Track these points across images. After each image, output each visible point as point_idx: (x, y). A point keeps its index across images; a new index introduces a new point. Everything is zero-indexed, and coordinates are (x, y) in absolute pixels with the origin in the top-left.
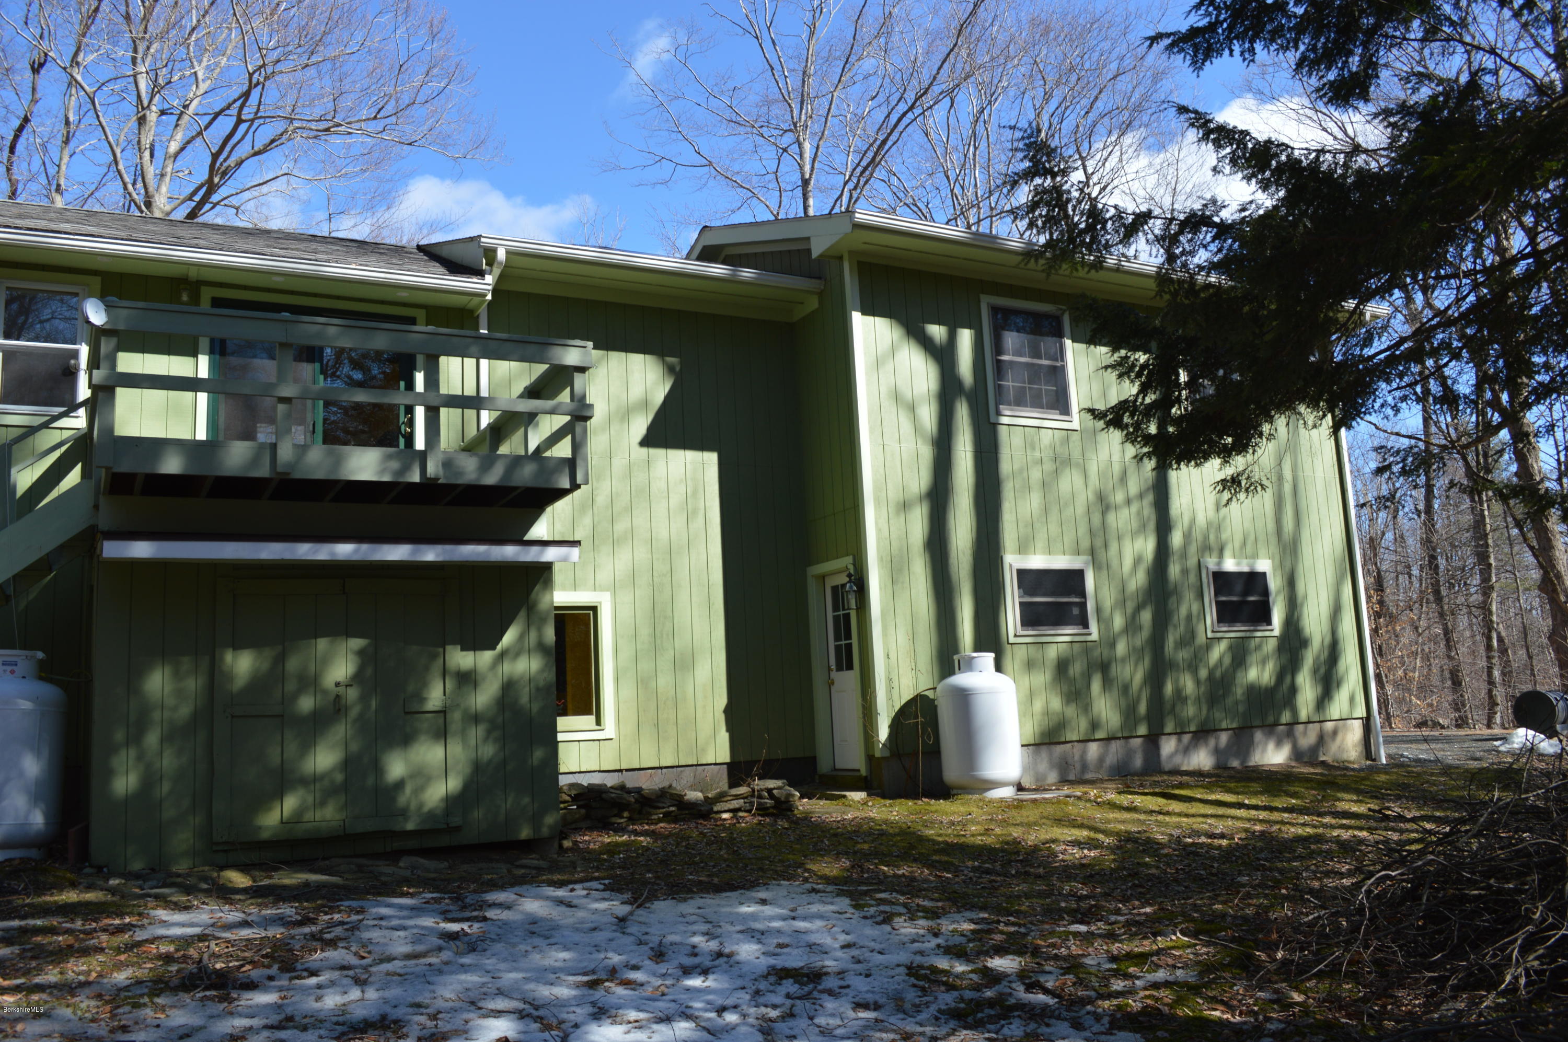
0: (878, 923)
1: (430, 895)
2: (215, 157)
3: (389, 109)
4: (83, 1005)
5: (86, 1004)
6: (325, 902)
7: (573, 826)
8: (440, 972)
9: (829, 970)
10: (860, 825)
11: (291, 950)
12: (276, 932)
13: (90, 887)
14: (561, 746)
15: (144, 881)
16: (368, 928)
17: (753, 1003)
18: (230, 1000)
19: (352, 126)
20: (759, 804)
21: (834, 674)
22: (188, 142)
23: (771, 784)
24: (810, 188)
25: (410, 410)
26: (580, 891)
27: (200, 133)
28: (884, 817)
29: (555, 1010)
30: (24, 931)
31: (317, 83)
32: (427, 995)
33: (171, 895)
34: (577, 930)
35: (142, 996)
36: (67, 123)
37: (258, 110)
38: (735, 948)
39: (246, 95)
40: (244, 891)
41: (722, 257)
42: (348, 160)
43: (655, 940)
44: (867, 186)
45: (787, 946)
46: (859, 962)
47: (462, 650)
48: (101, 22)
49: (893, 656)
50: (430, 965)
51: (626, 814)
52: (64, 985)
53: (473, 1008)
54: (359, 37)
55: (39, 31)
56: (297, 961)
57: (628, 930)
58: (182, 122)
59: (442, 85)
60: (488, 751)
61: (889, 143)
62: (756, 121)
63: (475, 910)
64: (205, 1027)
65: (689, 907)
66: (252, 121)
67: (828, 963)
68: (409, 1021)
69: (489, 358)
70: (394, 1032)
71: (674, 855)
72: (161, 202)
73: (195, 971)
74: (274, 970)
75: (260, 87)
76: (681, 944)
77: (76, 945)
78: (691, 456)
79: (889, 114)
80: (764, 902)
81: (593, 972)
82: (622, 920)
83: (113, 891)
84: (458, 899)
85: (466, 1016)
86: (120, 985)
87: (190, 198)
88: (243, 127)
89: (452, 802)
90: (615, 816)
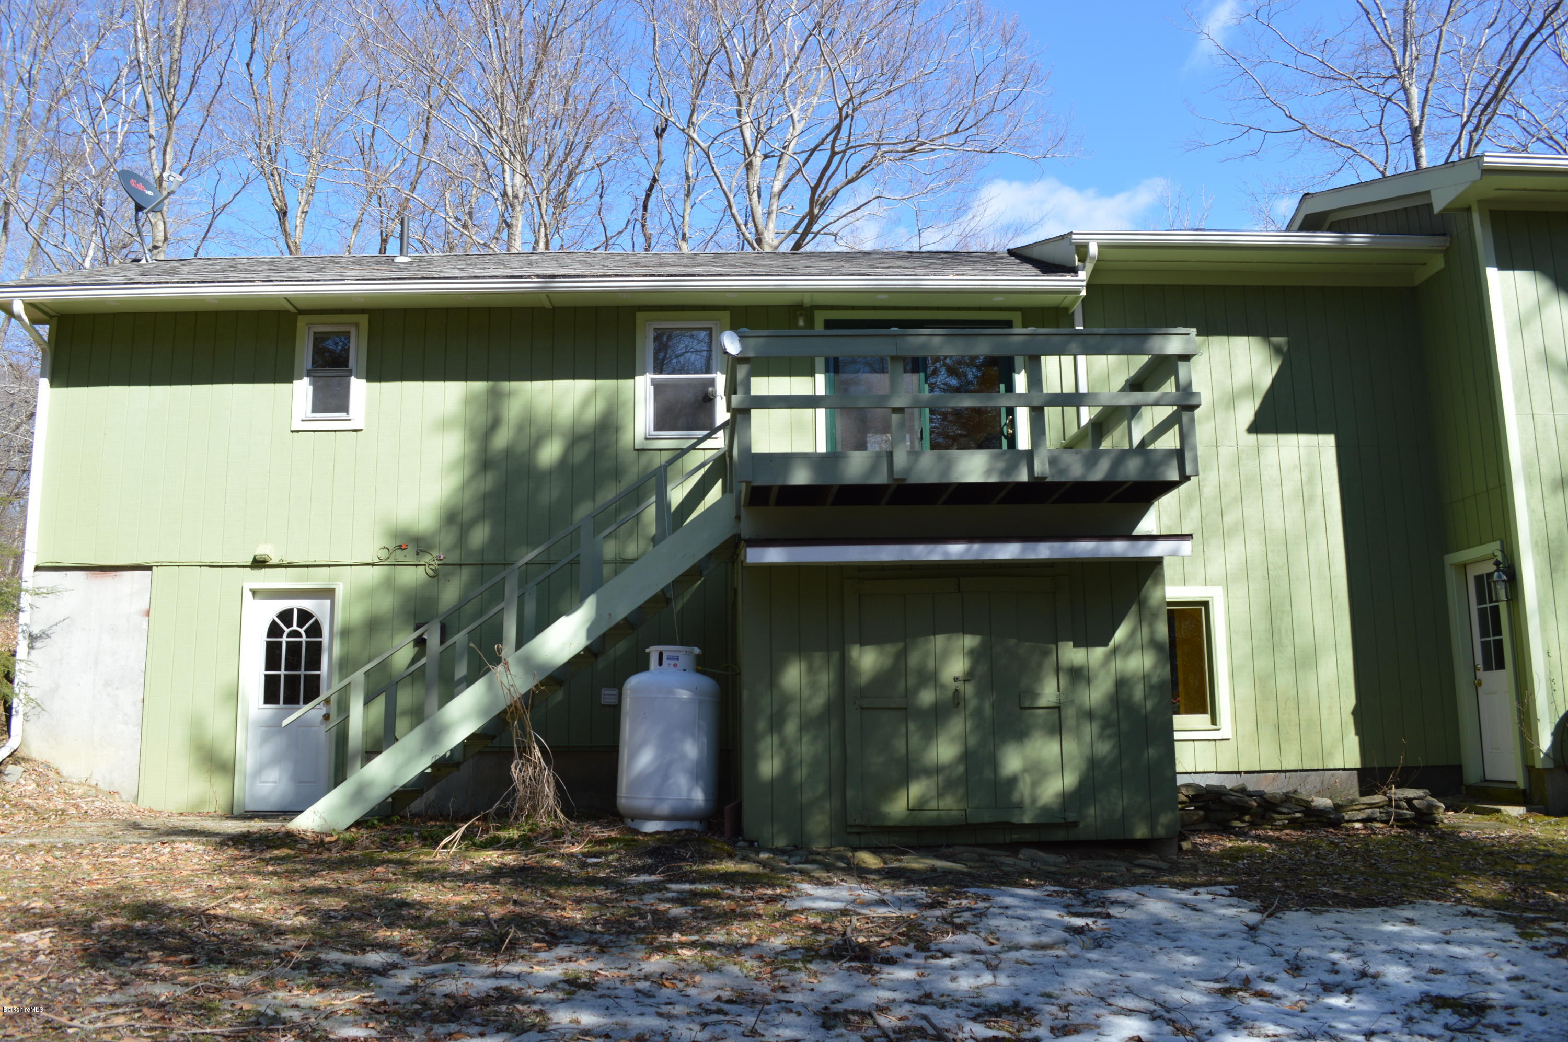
0: (1551, 956)
1: (1052, 888)
2: (814, 190)
3: (969, 121)
4: (748, 964)
5: (750, 964)
6: (952, 887)
7: (1192, 828)
8: (1068, 965)
9: (1494, 1003)
10: (1519, 844)
11: (924, 931)
12: (910, 912)
13: (744, 859)
14: (1176, 743)
15: (790, 857)
16: (995, 915)
17: (1406, 1030)
18: (874, 973)
19: (934, 142)
20: (1397, 815)
21: (1481, 674)
22: (790, 180)
23: (1411, 793)
24: (1421, 136)
25: (1011, 411)
26: (1204, 895)
27: (799, 170)
28: (1549, 836)
29: (1187, 1015)
30: (694, 894)
31: (901, 107)
32: (1057, 986)
33: (814, 870)
34: (1205, 934)
35: (796, 961)
36: (688, 178)
37: (849, 141)
38: (1381, 969)
39: (838, 127)
40: (877, 871)
41: (1327, 224)
42: (933, 176)
43: (1290, 953)
44: (1490, 125)
45: (1442, 972)
46: (1530, 997)
47: (1075, 646)
48: (710, 84)
49: (1554, 653)
50: (1057, 957)
51: (1247, 818)
52: (730, 945)
53: (1103, 1004)
54: (935, 56)
55: (660, 100)
56: (931, 941)
57: (1260, 940)
58: (783, 163)
59: (1019, 89)
60: (1104, 748)
61: (1514, 73)
62: (1353, 74)
63: (1098, 906)
64: (853, 996)
65: (1326, 920)
66: (844, 152)
67: (1492, 995)
68: (1041, 1010)
69: (1086, 354)
70: (1028, 1019)
71: (1304, 864)
72: (770, 238)
73: (840, 942)
74: (910, 948)
75: (849, 119)
76: (1319, 959)
77: (738, 910)
78: (1305, 440)
79: (1513, 39)
80: (1410, 921)
81: (1225, 980)
82: (1252, 928)
83: (764, 864)
84: (1079, 894)
85: (1096, 1011)
86: (777, 950)
87: (794, 231)
88: (837, 159)
89: (1068, 799)
90: (1236, 819)
